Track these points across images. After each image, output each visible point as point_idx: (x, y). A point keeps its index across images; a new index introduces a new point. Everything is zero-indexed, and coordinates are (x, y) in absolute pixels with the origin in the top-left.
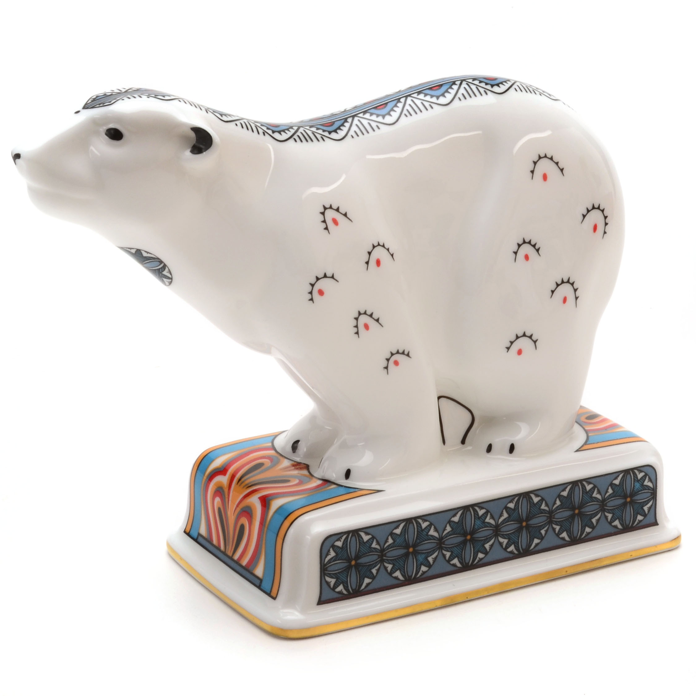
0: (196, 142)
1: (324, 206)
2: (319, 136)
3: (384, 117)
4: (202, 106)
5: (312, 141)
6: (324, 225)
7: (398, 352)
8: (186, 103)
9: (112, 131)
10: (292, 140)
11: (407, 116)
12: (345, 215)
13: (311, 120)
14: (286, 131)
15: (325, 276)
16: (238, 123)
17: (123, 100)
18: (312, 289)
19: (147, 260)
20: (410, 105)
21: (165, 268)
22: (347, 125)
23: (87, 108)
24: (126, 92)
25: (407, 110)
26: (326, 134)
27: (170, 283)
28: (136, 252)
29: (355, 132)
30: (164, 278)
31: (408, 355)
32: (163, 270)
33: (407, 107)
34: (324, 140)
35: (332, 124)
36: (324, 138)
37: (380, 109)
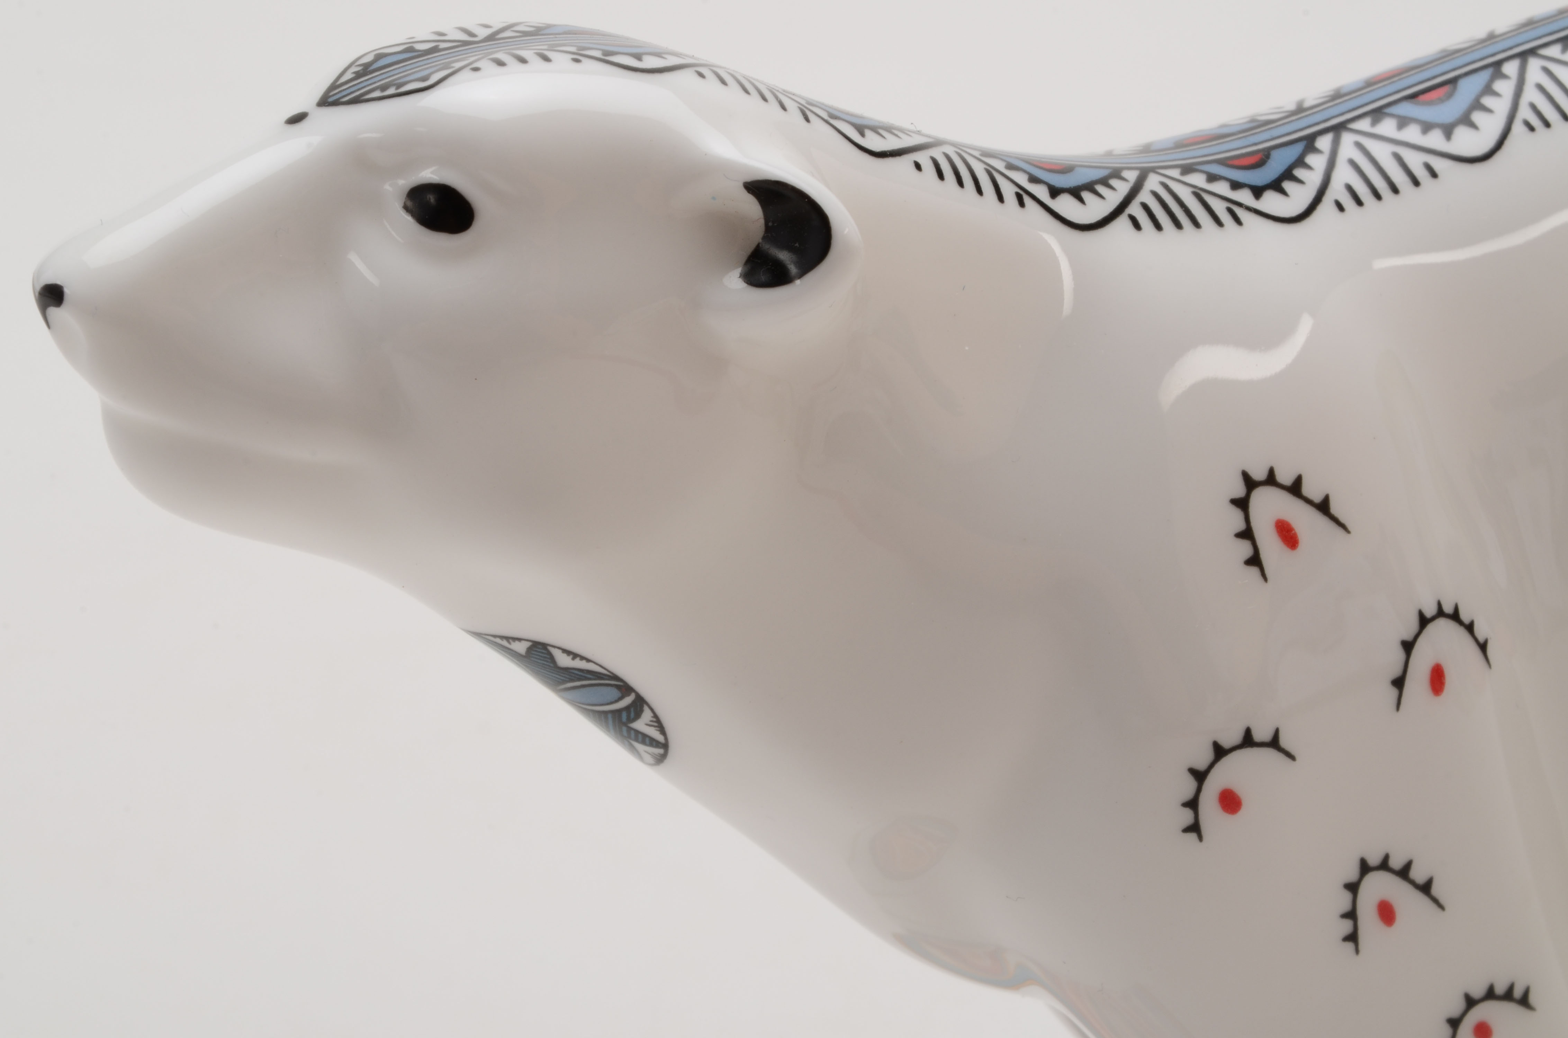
0: (764, 238)
1: (1246, 476)
2: (1219, 207)
3: (1448, 131)
4: (785, 93)
5: (1196, 224)
6: (1244, 549)
7: (1490, 994)
8: (724, 82)
9: (432, 198)
10: (1122, 223)
11: (1532, 129)
12: (1323, 507)
13: (1181, 144)
14: (1100, 188)
15: (1248, 740)
16: (923, 158)
17: (476, 69)
18: (1199, 790)
19: (572, 680)
20: (1540, 88)
21: (642, 711)
22: (1317, 162)
23: (336, 103)
24: (491, 38)
25: (1533, 107)
26: (1245, 196)
27: (661, 759)
28: (529, 649)
29: (1350, 189)
30: (636, 740)
31: (1524, 1001)
32: (632, 715)
33: (1531, 95)
34: (1238, 221)
35: (1261, 159)
36: (1239, 212)
37: (1430, 103)
